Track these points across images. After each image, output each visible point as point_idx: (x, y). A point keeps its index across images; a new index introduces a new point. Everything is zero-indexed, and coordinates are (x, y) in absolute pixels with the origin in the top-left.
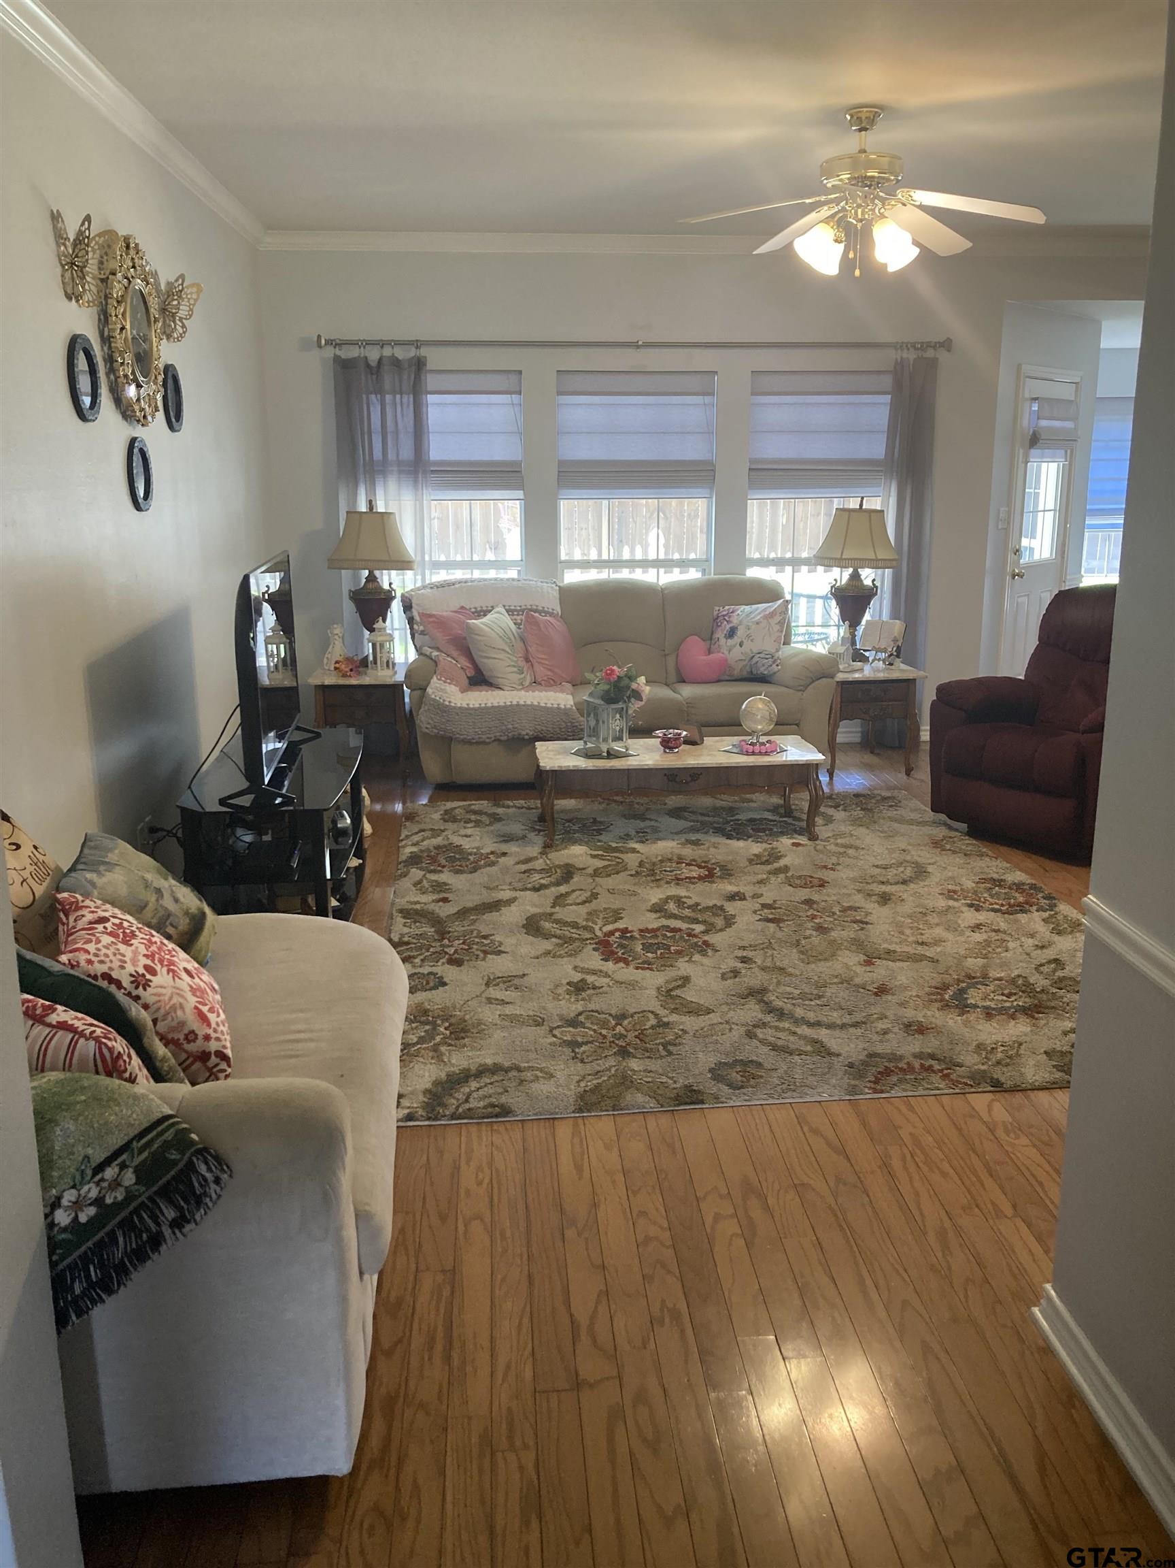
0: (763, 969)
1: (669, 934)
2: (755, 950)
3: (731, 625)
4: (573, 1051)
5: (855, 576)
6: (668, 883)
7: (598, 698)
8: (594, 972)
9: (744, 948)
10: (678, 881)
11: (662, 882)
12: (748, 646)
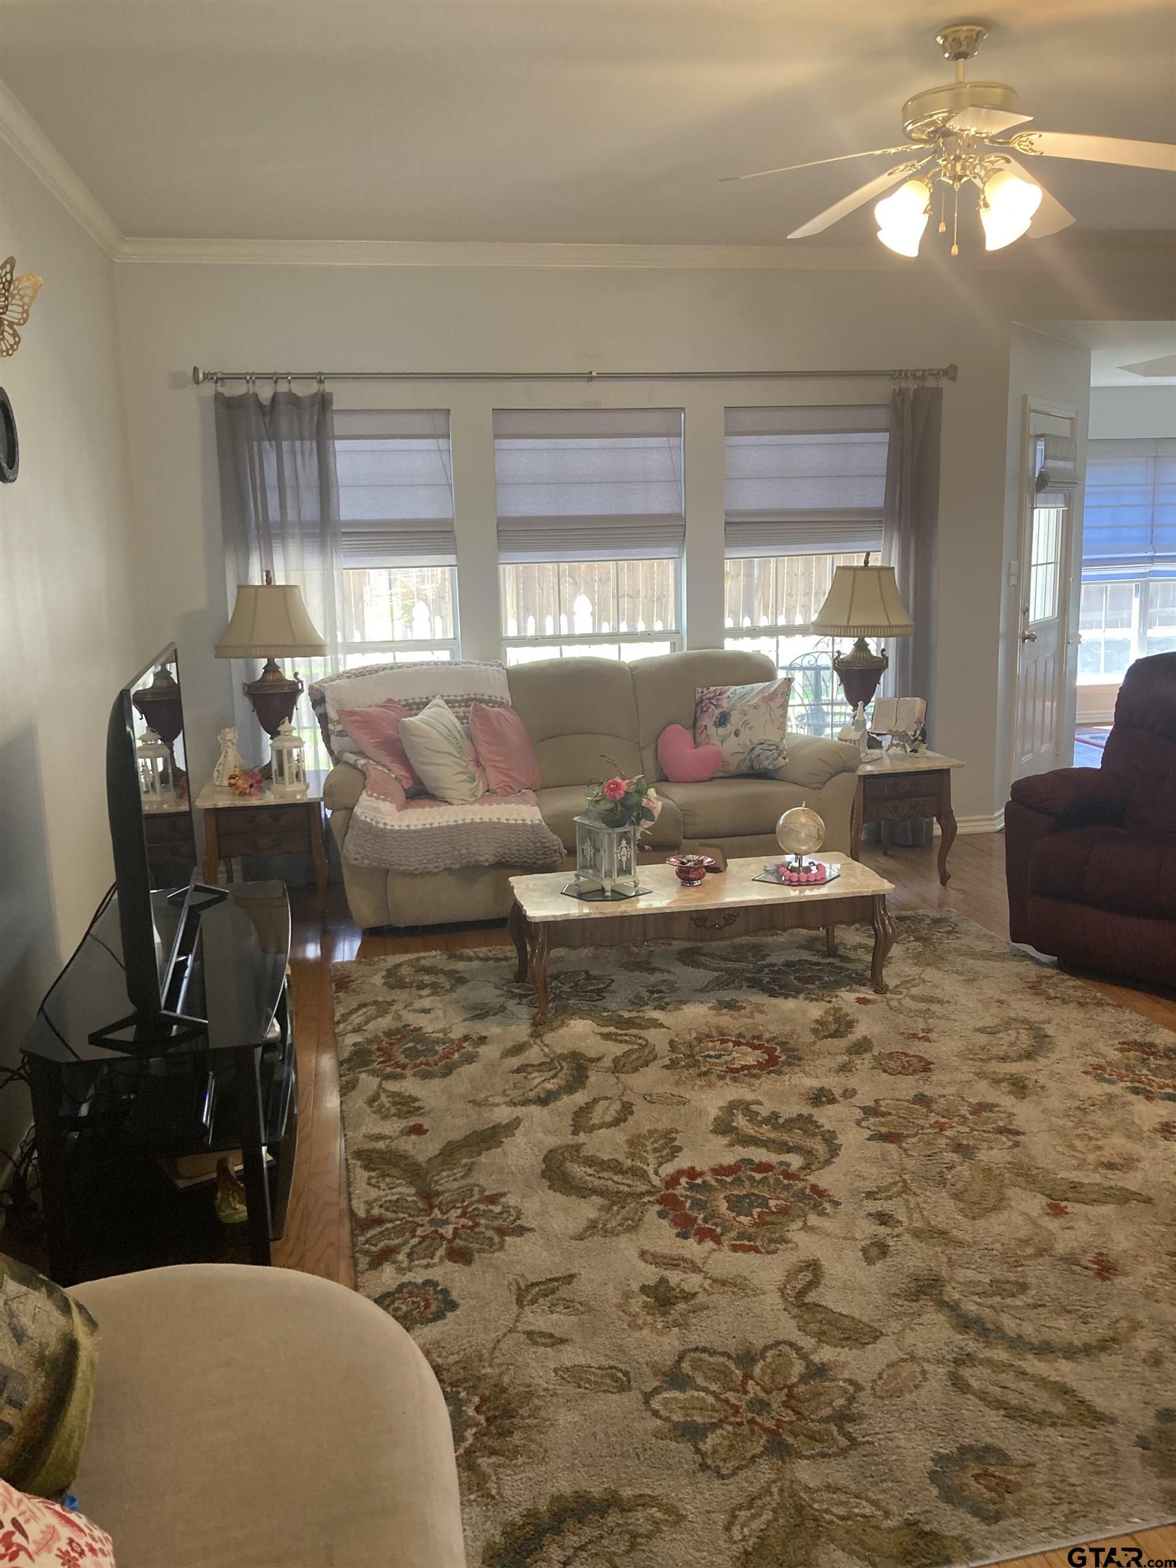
0: (916, 1234)
1: (758, 1176)
2: (890, 1198)
3: (721, 710)
4: (698, 1451)
5: (861, 646)
6: (721, 1078)
7: (595, 819)
8: (674, 1263)
9: (870, 1195)
10: (734, 1073)
11: (713, 1077)
12: (746, 736)
